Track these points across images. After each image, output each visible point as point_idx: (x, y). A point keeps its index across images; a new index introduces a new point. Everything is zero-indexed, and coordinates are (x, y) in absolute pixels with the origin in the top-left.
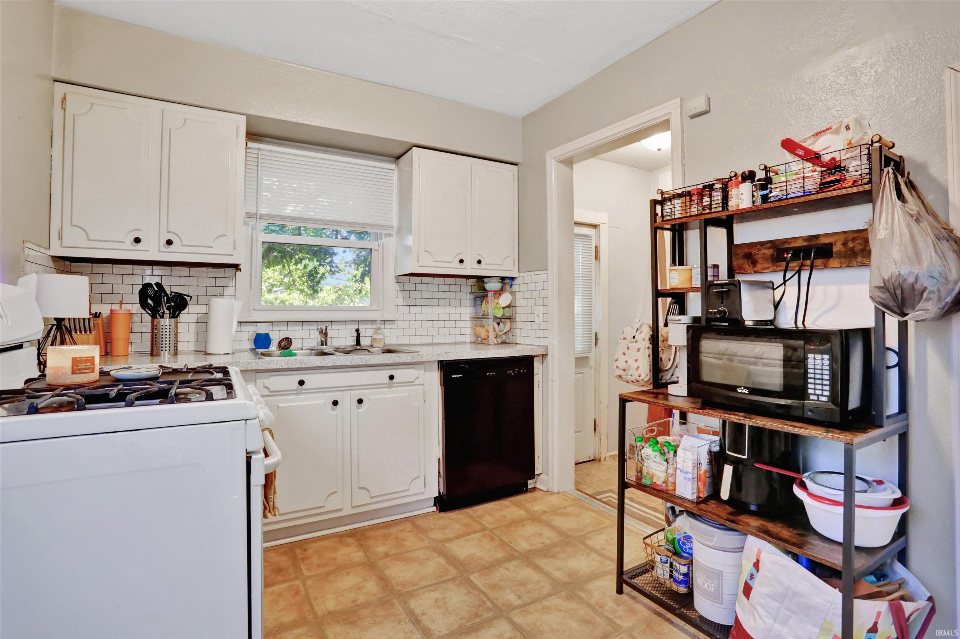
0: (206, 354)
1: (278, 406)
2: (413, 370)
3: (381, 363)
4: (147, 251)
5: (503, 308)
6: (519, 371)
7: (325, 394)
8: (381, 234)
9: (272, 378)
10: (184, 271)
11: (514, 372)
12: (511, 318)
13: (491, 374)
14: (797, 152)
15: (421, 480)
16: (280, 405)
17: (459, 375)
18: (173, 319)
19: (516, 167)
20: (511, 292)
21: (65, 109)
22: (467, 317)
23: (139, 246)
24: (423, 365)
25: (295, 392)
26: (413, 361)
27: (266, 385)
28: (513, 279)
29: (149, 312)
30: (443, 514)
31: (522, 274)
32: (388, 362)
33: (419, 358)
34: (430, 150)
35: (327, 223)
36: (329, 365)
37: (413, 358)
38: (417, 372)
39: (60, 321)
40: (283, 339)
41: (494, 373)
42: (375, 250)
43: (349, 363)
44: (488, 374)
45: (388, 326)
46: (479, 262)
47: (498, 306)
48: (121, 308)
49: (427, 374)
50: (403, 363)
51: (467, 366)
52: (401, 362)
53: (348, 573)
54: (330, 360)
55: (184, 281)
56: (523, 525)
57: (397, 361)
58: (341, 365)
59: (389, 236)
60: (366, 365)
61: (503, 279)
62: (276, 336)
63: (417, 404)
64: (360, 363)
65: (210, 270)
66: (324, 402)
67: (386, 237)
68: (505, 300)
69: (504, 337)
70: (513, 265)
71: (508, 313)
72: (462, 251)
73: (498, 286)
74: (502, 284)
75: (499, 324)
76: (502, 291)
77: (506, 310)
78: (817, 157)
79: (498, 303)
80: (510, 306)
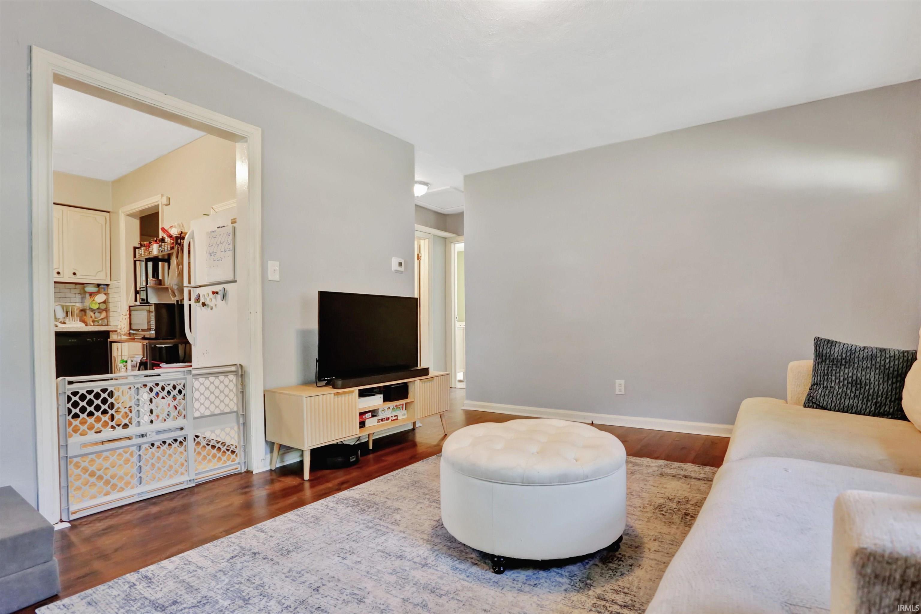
5: (99, 303)
11: (92, 340)
12: (106, 310)
13: (73, 340)
19: (108, 213)
20: (105, 294)
28: (108, 285)
31: (112, 282)
41: (75, 340)
44: (70, 340)
46: (74, 274)
47: (94, 302)
61: (99, 285)
68: (100, 298)
69: (100, 322)
70: (106, 277)
71: (103, 306)
72: (59, 266)
73: (94, 289)
74: (98, 288)
75: (94, 313)
76: (98, 293)
77: (101, 305)
78: (171, 237)
79: (94, 300)
80: (104, 302)
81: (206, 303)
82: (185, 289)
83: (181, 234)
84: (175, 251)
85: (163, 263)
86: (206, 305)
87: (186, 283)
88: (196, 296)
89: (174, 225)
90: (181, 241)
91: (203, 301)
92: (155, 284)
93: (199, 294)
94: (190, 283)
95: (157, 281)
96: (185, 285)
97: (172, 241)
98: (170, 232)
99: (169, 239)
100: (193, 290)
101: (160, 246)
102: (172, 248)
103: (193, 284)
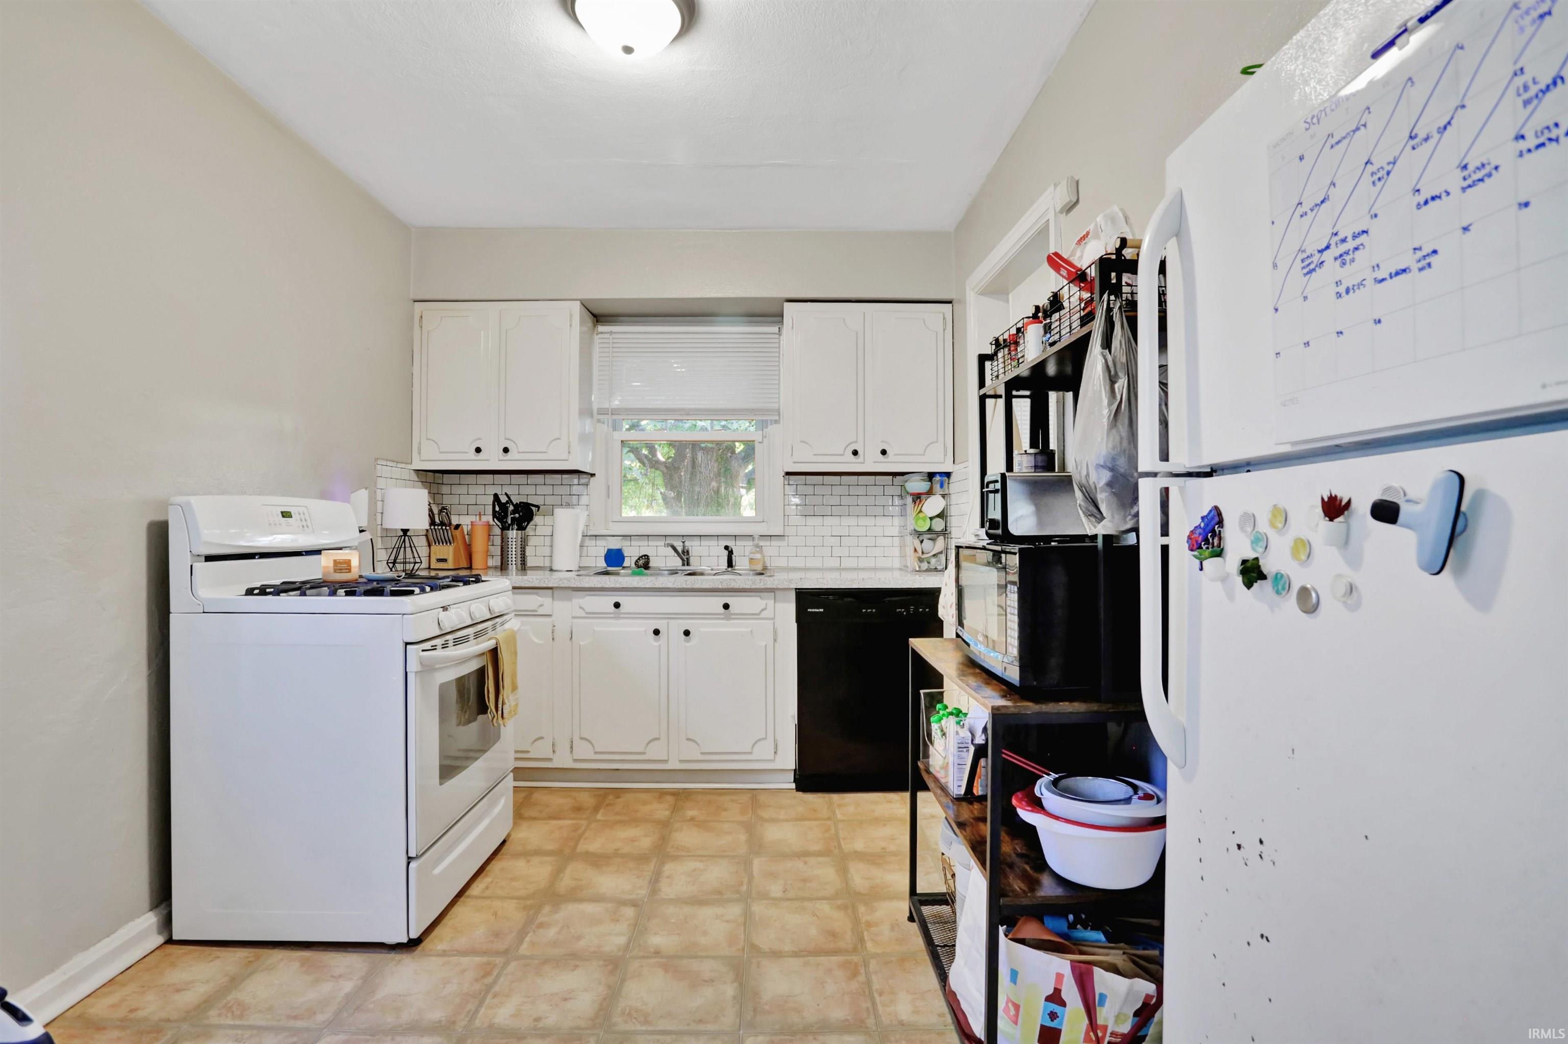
0: (551, 570)
1: (594, 630)
2: (758, 599)
3: (711, 587)
4: (488, 460)
5: (931, 519)
6: (916, 609)
7: (647, 621)
8: (767, 421)
9: (587, 598)
10: (539, 478)
11: (908, 611)
12: (946, 534)
13: (869, 610)
14: (1062, 273)
15: (770, 742)
16: (596, 629)
17: (819, 609)
18: (520, 532)
19: (951, 305)
20: (943, 496)
21: (421, 327)
22: (895, 531)
23: (481, 455)
24: (773, 594)
25: (612, 616)
26: (754, 587)
27: (581, 606)
28: (948, 475)
29: (499, 524)
30: (800, 794)
31: (956, 468)
32: (720, 587)
33: (762, 584)
34: (809, 303)
35: (691, 413)
36: (647, 586)
37: (754, 583)
38: (764, 602)
39: (405, 531)
40: (641, 557)
41: (874, 610)
42: (759, 442)
43: (670, 585)
44: (864, 610)
45: (775, 543)
46: (884, 452)
47: (921, 515)
48: (480, 520)
49: (779, 605)
50: (739, 589)
51: (831, 597)
52: (738, 587)
53: (637, 826)
54: (648, 581)
55: (541, 490)
56: (885, 825)
57: (731, 586)
58: (661, 587)
59: (775, 423)
60: (693, 589)
61: (931, 476)
62: (632, 553)
63: (764, 644)
64: (685, 586)
65: (565, 476)
66: (646, 630)
67: (771, 424)
68: (934, 506)
69: (933, 561)
70: (945, 455)
71: (939, 525)
72: (857, 438)
73: (922, 486)
74: (930, 483)
75: (922, 542)
76: (930, 493)
77: (934, 521)
78: (1079, 278)
79: (921, 511)
80: (942, 515)
81: (1267, 566)
82: (1143, 483)
83: (1119, 251)
84: (1097, 327)
85: (1061, 393)
86: (1263, 577)
87: (1147, 458)
88: (1198, 521)
89: (1091, 227)
90: (1119, 278)
91: (1250, 555)
92: (1036, 467)
93: (1217, 511)
94: (1165, 456)
95: (1039, 458)
96: (1144, 465)
97: (1086, 295)
98: (1079, 266)
99: (1074, 289)
100: (1182, 490)
101: (1048, 329)
102: (1087, 319)
103: (1180, 459)
